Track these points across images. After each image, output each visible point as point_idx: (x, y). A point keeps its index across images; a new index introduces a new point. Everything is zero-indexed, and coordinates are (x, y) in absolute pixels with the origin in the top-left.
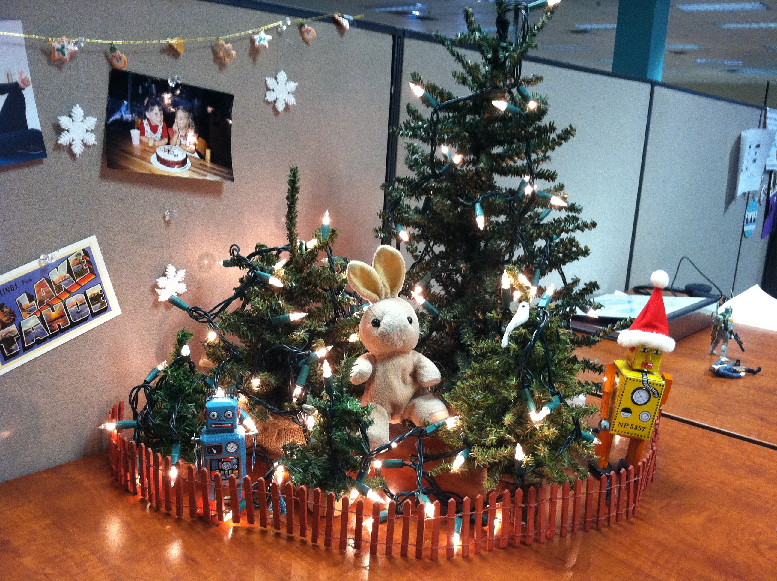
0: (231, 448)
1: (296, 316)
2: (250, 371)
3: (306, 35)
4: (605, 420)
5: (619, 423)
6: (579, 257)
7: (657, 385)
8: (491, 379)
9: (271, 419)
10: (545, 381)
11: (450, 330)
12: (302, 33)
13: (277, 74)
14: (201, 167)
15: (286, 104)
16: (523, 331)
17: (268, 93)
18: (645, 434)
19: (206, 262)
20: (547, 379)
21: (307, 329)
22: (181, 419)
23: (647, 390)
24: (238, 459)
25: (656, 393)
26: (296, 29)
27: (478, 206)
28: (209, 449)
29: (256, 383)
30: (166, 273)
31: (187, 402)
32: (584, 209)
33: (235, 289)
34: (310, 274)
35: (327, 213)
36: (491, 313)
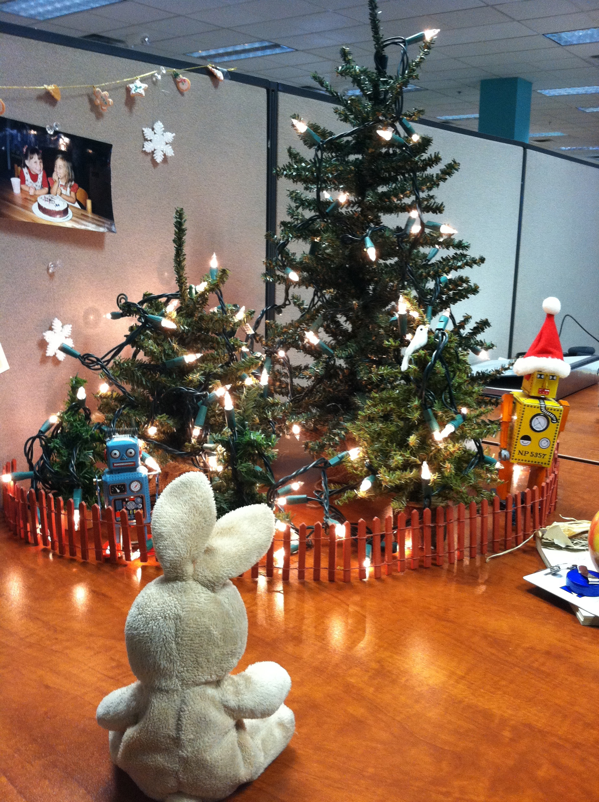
0: (135, 487)
1: (190, 358)
2: (147, 416)
3: (181, 85)
4: (505, 449)
5: (520, 452)
6: (469, 295)
7: (555, 410)
8: (392, 406)
9: (171, 462)
10: (447, 403)
11: (343, 376)
12: (177, 83)
13: (153, 124)
14: (83, 217)
15: (165, 155)
16: (422, 352)
17: (146, 144)
18: (546, 461)
19: (92, 317)
20: (448, 400)
21: (202, 372)
22: (80, 465)
23: (545, 416)
24: (142, 498)
25: (554, 418)
26: (171, 79)
27: (368, 239)
28: (112, 489)
29: (152, 431)
30: (53, 327)
31: (85, 449)
32: (471, 246)
33: (125, 336)
34: (201, 318)
35: (214, 256)
36: (389, 341)
